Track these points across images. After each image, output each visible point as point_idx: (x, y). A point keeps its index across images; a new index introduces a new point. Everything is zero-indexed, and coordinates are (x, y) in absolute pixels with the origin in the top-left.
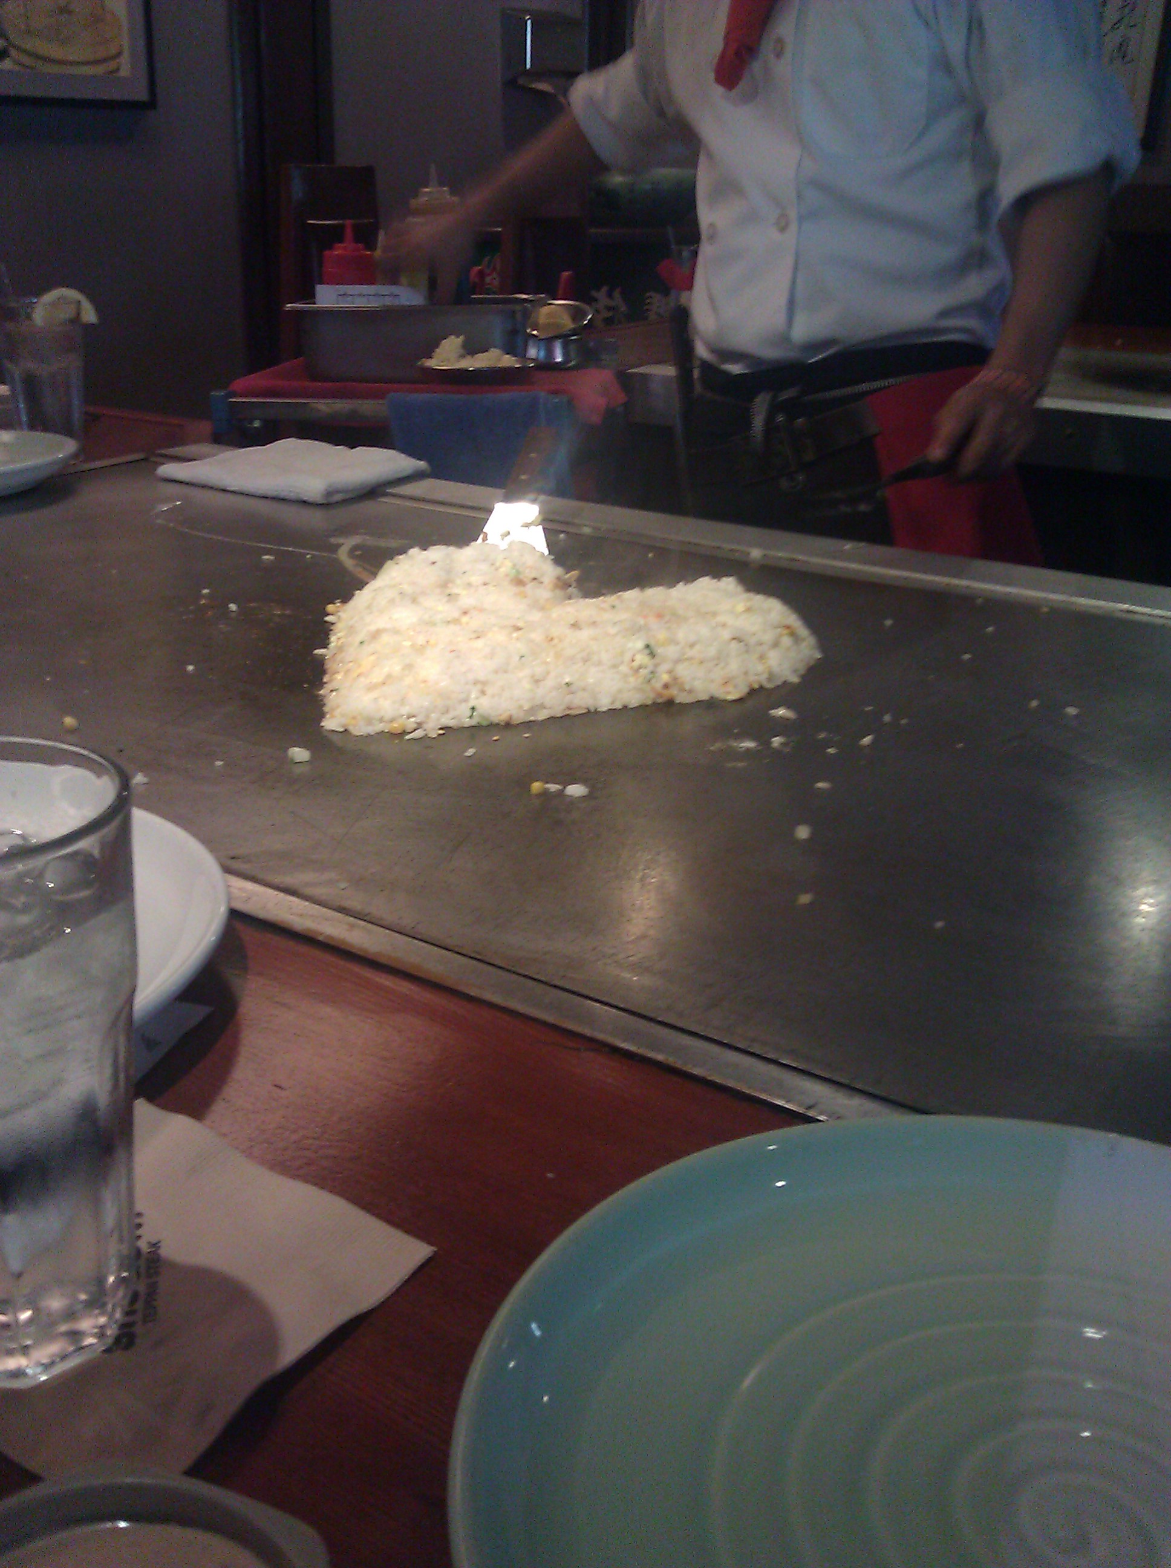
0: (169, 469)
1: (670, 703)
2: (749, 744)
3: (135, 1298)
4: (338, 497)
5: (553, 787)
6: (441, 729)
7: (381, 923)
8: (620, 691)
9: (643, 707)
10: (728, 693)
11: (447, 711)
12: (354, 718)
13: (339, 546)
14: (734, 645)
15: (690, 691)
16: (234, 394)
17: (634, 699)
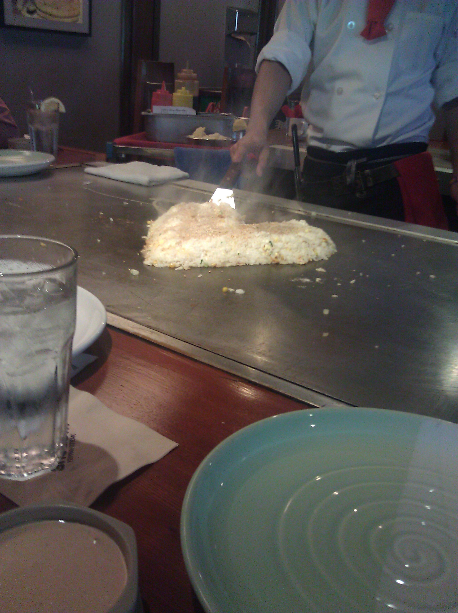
0: (89, 169)
1: (278, 264)
2: (308, 280)
3: (64, 453)
4: (153, 184)
5: (231, 290)
6: (189, 267)
7: (163, 332)
8: (258, 258)
9: (267, 265)
10: (300, 262)
11: (192, 261)
12: (156, 261)
13: (153, 201)
14: (304, 244)
15: (286, 260)
16: (115, 144)
17: (264, 261)
